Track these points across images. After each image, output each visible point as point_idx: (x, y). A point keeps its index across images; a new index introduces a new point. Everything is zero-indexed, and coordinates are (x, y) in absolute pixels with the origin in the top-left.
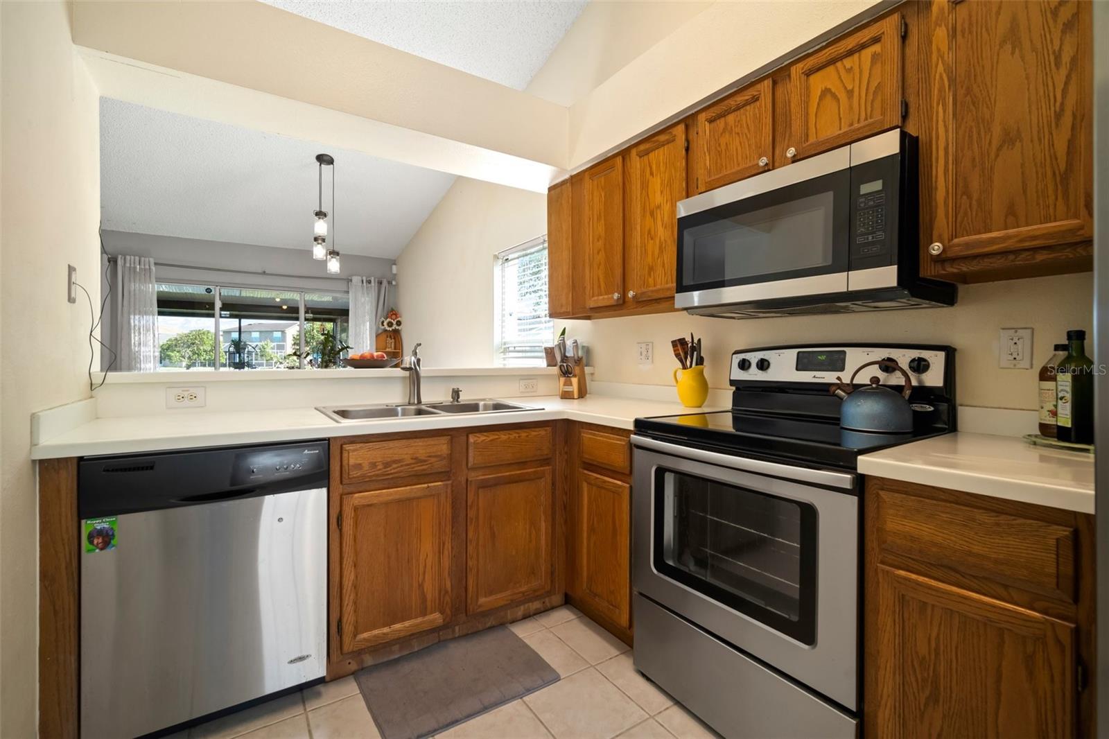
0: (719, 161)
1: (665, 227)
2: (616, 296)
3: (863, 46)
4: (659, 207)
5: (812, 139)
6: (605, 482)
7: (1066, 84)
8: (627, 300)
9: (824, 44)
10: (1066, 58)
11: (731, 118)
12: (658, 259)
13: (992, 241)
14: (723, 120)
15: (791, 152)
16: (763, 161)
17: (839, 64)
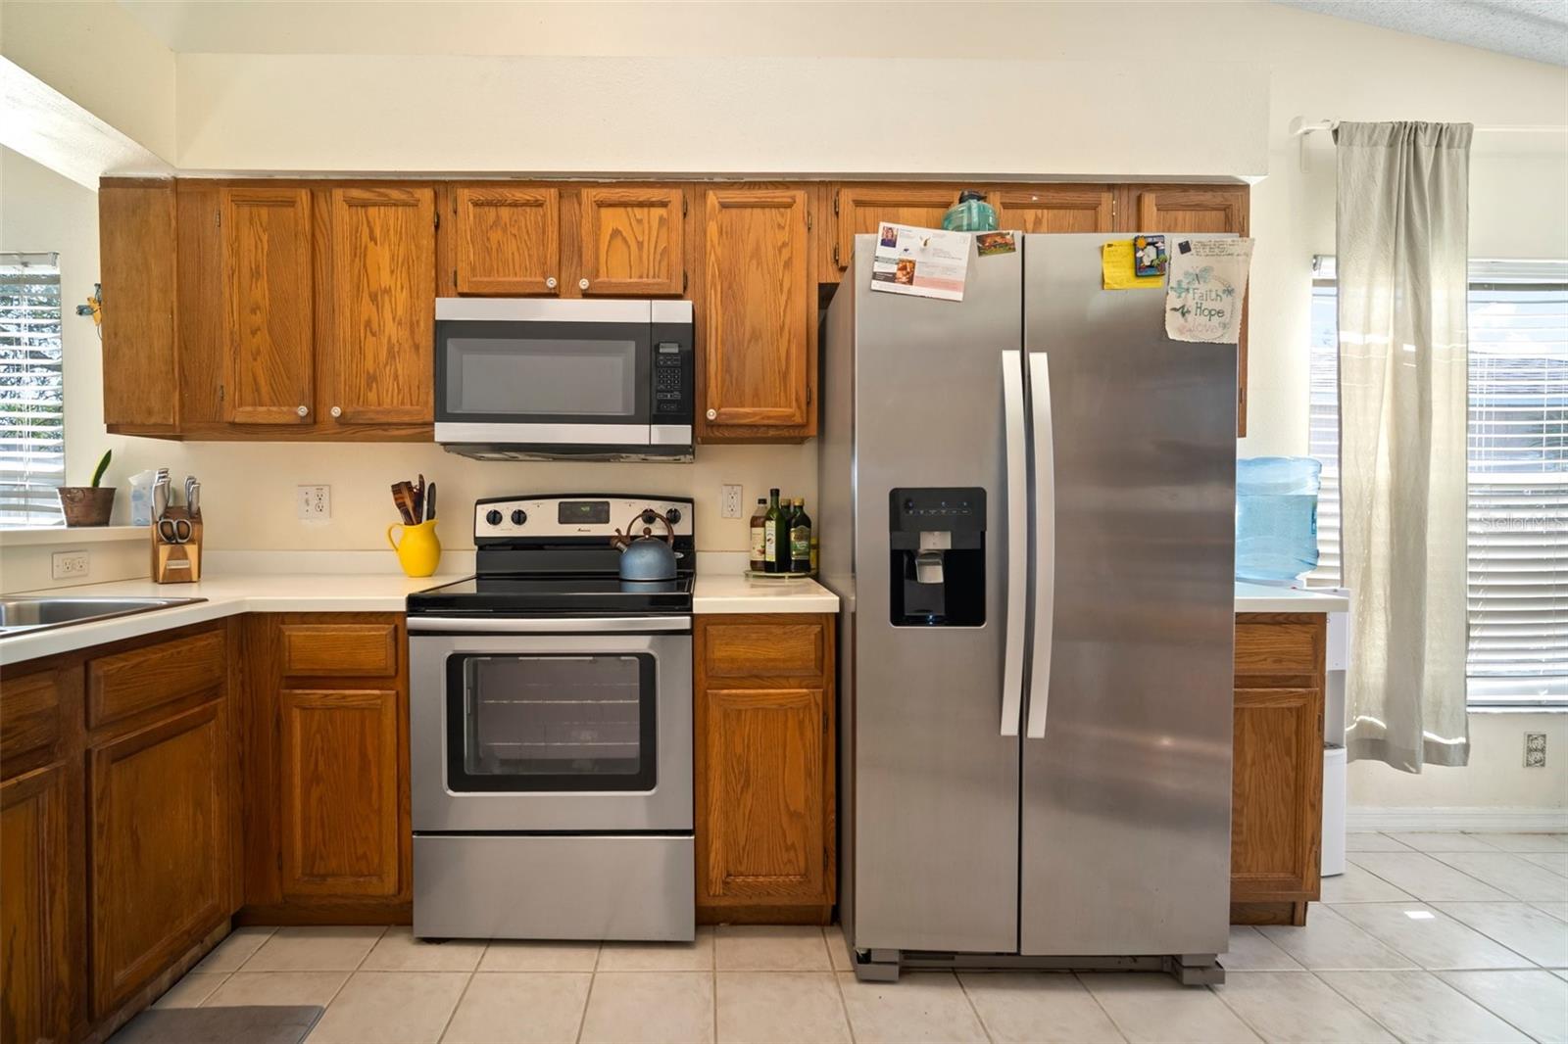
0: (488, 259)
1: (400, 324)
2: (303, 411)
3: (651, 204)
4: (387, 291)
5: (602, 278)
6: (344, 697)
7: (786, 307)
8: (320, 418)
9: (614, 181)
10: (785, 289)
11: (505, 212)
12: (385, 368)
13: (746, 415)
14: (493, 210)
15: (584, 284)
16: (552, 282)
17: (629, 209)
